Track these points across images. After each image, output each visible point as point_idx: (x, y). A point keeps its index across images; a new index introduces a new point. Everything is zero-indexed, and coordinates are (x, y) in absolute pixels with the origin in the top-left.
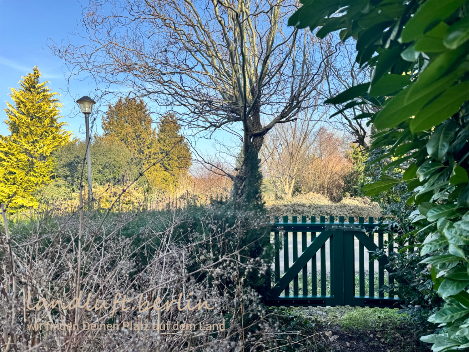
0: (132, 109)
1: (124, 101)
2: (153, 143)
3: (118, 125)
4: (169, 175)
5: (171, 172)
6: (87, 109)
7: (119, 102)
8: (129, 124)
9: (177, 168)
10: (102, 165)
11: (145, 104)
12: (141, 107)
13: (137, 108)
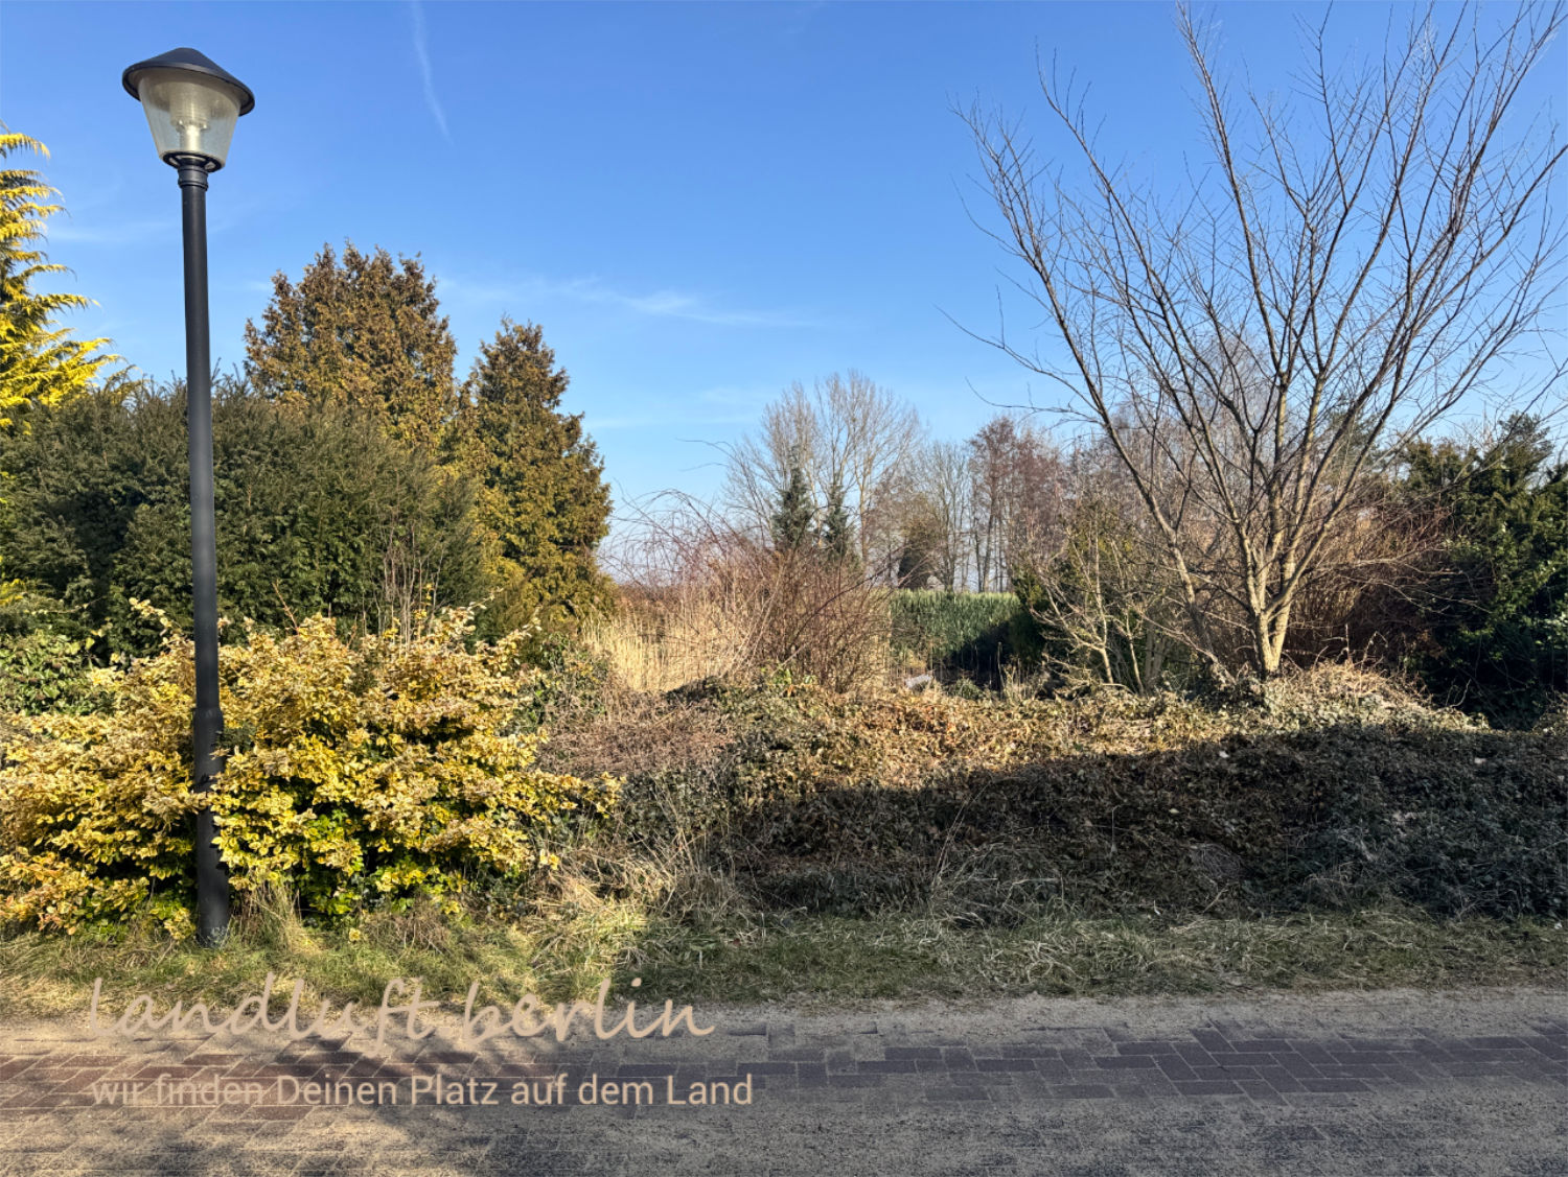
0: (372, 296)
1: (340, 264)
2: (458, 440)
3: (315, 360)
4: (520, 572)
5: (529, 560)
6: (193, 133)
7: (323, 266)
8: (361, 356)
9: (553, 547)
10: (266, 512)
11: (426, 282)
12: (410, 293)
13: (394, 293)
